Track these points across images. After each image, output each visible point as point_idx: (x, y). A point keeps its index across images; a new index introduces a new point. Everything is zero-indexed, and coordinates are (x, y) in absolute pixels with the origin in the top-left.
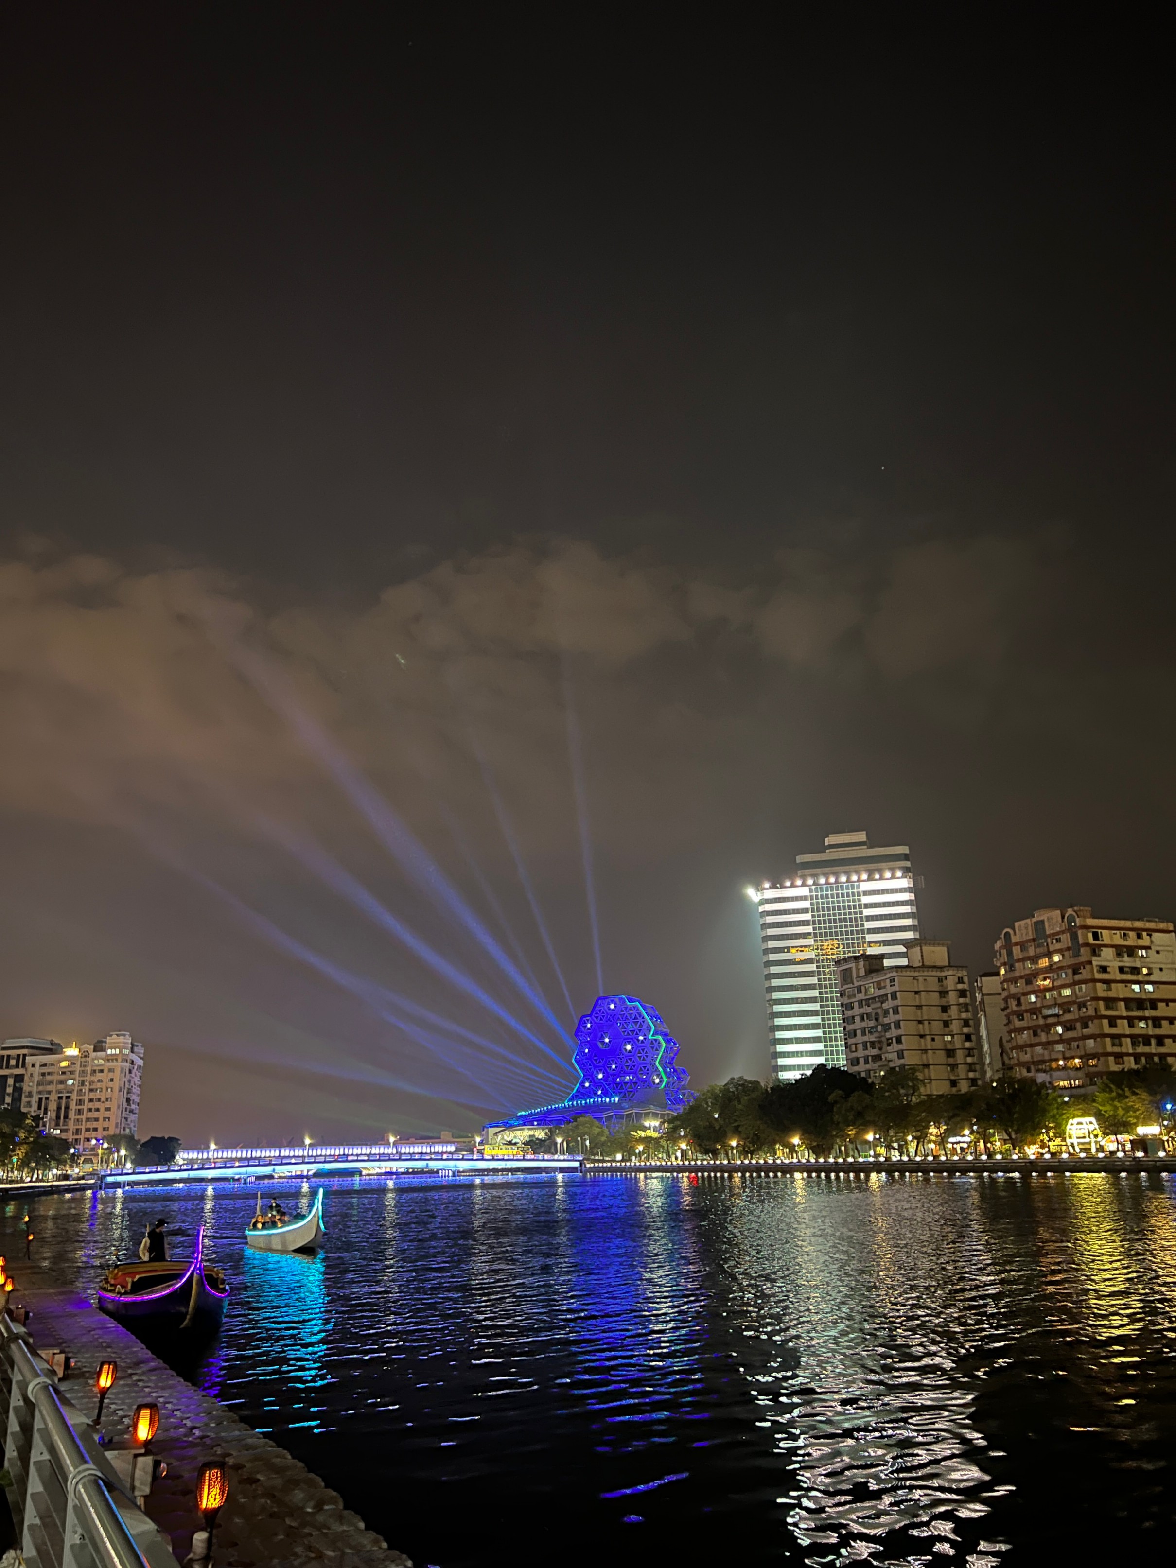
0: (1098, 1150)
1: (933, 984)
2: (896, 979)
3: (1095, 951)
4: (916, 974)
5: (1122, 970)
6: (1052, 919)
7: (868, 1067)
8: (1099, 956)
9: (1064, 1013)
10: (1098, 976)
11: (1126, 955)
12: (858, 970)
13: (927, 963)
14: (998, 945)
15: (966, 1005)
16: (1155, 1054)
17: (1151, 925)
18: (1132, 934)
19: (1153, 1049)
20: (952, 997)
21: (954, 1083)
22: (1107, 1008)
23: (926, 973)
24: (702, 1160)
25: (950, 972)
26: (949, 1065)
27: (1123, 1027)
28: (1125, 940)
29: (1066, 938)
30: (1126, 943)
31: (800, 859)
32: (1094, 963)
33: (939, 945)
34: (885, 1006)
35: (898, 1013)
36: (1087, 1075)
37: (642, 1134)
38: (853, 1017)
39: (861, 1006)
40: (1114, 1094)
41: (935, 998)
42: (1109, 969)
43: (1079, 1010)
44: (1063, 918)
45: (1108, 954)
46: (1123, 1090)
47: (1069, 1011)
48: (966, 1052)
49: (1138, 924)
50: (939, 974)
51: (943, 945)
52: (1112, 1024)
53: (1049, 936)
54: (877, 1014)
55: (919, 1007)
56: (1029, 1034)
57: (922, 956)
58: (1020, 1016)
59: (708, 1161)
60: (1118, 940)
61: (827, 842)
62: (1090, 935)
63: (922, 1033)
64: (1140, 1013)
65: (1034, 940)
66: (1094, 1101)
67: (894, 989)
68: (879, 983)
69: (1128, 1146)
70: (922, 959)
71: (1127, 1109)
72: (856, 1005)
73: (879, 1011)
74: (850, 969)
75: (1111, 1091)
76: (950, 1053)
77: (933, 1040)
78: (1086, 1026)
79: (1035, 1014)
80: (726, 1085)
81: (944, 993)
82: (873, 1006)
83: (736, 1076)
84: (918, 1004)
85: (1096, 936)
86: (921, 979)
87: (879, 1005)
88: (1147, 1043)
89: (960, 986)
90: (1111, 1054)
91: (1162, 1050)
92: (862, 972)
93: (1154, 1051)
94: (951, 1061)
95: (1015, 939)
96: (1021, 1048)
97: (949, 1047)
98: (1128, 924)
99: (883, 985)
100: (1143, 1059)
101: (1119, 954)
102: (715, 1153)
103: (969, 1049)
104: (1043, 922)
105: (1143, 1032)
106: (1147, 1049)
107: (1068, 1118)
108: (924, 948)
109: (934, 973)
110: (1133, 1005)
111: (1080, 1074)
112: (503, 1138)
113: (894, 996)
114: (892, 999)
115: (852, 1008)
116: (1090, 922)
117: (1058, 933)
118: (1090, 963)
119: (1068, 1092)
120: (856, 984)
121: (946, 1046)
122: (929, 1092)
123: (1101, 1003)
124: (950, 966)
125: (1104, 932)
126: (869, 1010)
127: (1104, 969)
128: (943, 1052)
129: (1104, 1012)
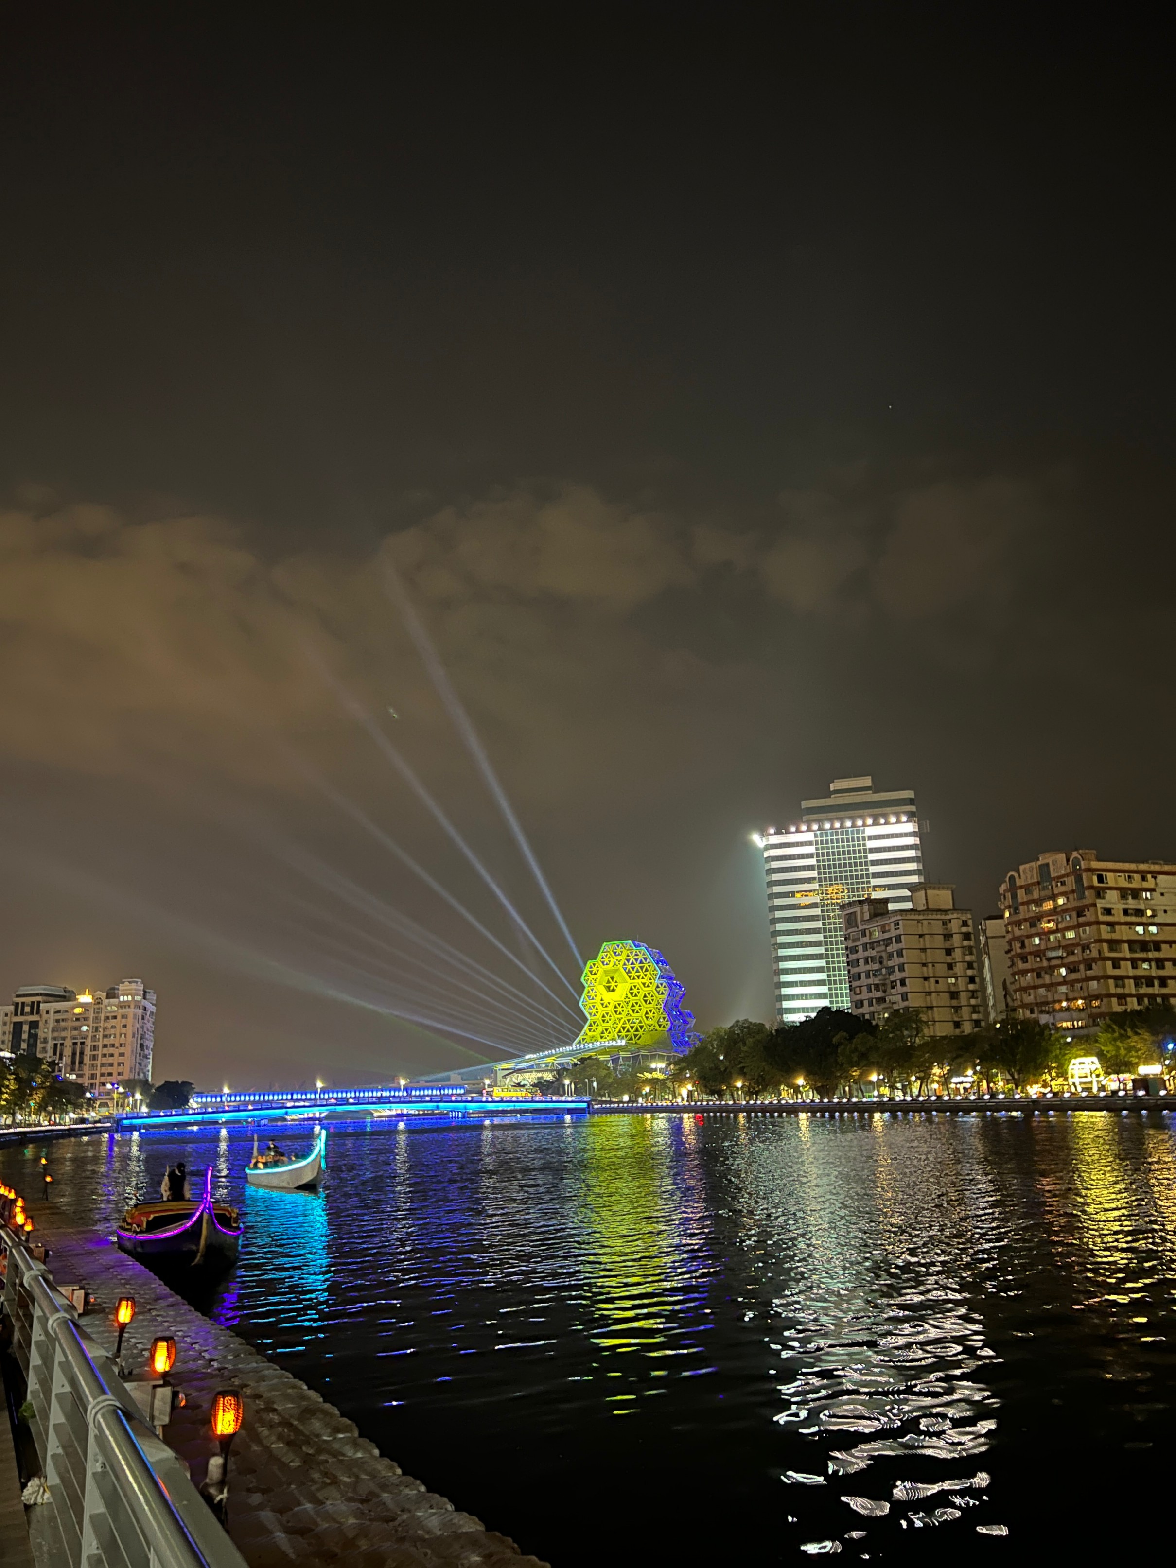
0: (1099, 1090)
1: (938, 928)
2: (900, 922)
3: (1100, 893)
4: (921, 917)
5: (1126, 912)
6: (1057, 862)
7: (872, 1009)
8: (1104, 898)
9: (1068, 955)
10: (1102, 918)
11: (1130, 897)
12: (862, 913)
13: (931, 907)
14: (1002, 889)
15: (970, 948)
16: (1158, 995)
17: (1156, 868)
18: (1137, 877)
19: (1156, 990)
20: (957, 940)
21: (957, 1025)
22: (1111, 950)
23: (930, 917)
24: (708, 1101)
25: (955, 916)
26: (953, 1007)
27: (1126, 968)
28: (1130, 882)
29: (1070, 882)
30: (1131, 886)
31: (805, 804)
32: (1098, 906)
33: (943, 888)
34: (889, 949)
35: (902, 956)
36: (1090, 1016)
37: (648, 1075)
38: (858, 960)
39: (865, 949)
40: (1116, 1035)
41: (939, 941)
42: (1113, 912)
43: (1083, 952)
44: (1068, 861)
45: (1112, 897)
46: (1126, 1031)
47: (1073, 953)
48: (970, 994)
49: (1143, 867)
50: (943, 917)
51: (947, 889)
52: (1116, 966)
53: (1054, 879)
54: (881, 957)
55: (924, 950)
56: (1033, 978)
57: (926, 899)
58: (1024, 959)
59: (713, 1100)
60: (1123, 883)
61: (832, 787)
62: (1095, 878)
63: (926, 975)
64: (1143, 955)
65: (1038, 883)
66: (1096, 1041)
67: (898, 932)
68: (883, 926)
69: (1130, 1085)
70: (927, 903)
71: (1129, 1049)
72: (860, 948)
73: (884, 954)
74: (855, 913)
75: (1114, 1031)
76: (954, 995)
77: (937, 982)
78: (1090, 968)
79: (1039, 956)
80: (731, 1027)
81: (948, 936)
82: (877, 949)
83: (741, 1019)
84: (922, 947)
85: (1101, 879)
86: (925, 922)
87: (883, 948)
88: (1150, 984)
89: (964, 929)
90: (1114, 995)
91: (1165, 991)
92: (867, 916)
93: (1157, 992)
94: (954, 1003)
95: (1019, 883)
96: (1024, 990)
97: (953, 989)
98: (1133, 866)
99: (887, 928)
100: (1146, 1000)
101: (1124, 897)
102: (721, 1094)
103: (973, 991)
104: (1047, 865)
105: (1147, 973)
106: (1150, 990)
107: (1070, 1058)
108: (928, 892)
109: (939, 917)
110: (1137, 947)
111: (1083, 1015)
112: (511, 1080)
113: (898, 939)
114: (897, 942)
115: (857, 952)
116: (1095, 865)
117: (1063, 876)
118: (1095, 905)
119: (1071, 1031)
120: (861, 928)
121: (949, 987)
122: (932, 1034)
123: (1105, 945)
124: (954, 909)
125: (1108, 874)
126: (873, 953)
127: (1108, 912)
128: (947, 995)
129: (1107, 954)
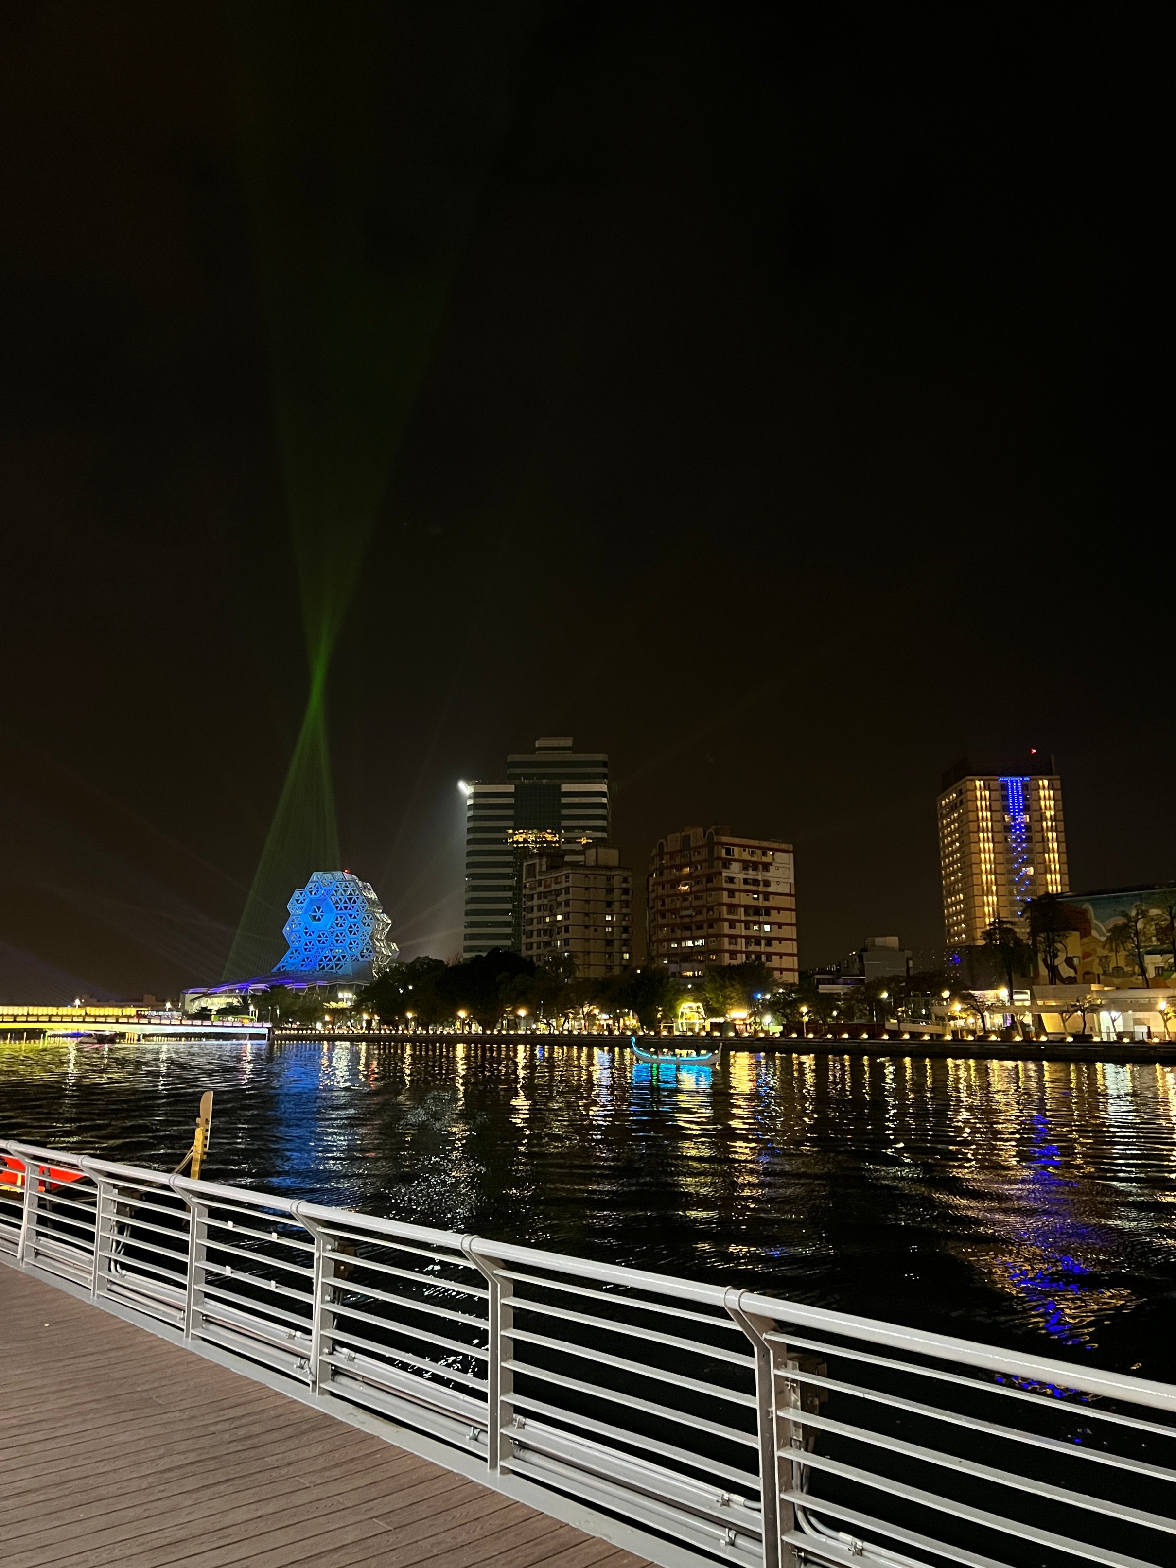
0: (700, 1029)
2: (571, 875)
3: (726, 864)
4: (589, 872)
5: (746, 881)
6: (696, 834)
7: (539, 951)
8: (729, 868)
9: (697, 914)
10: (725, 885)
11: (750, 869)
12: (541, 865)
13: (600, 863)
14: (654, 853)
15: (627, 902)
16: (763, 953)
17: (775, 845)
18: (759, 852)
19: (763, 948)
20: (617, 895)
21: (609, 968)
22: (729, 913)
23: (597, 872)
25: (617, 873)
26: (607, 953)
27: (740, 929)
28: (752, 856)
29: (705, 852)
30: (753, 859)
31: (511, 758)
32: (724, 874)
33: (612, 848)
34: (559, 899)
35: (569, 906)
36: (707, 967)
37: (333, 1005)
38: (532, 907)
39: (539, 897)
40: (717, 985)
41: (602, 895)
42: (735, 880)
43: (708, 912)
44: (705, 833)
45: (735, 867)
46: (725, 982)
47: (701, 913)
48: (623, 943)
49: (765, 844)
50: (608, 873)
52: (732, 926)
53: (692, 848)
54: (552, 906)
55: (587, 901)
56: (668, 930)
57: (597, 856)
58: (663, 916)
59: (386, 1030)
60: (746, 856)
61: (537, 743)
62: (724, 851)
63: (587, 924)
64: (756, 918)
65: (681, 851)
66: (704, 990)
67: (568, 884)
68: (556, 878)
70: (597, 859)
71: (726, 998)
72: (536, 896)
73: (554, 903)
74: (534, 864)
75: (718, 982)
76: (609, 942)
77: (596, 930)
78: (711, 927)
79: (675, 914)
80: (412, 963)
81: (610, 891)
82: (549, 898)
83: (422, 955)
84: (586, 898)
85: (728, 852)
86: (592, 877)
87: (554, 897)
88: (758, 943)
89: (624, 885)
90: (727, 951)
91: (769, 949)
92: (544, 868)
94: (609, 949)
95: (666, 849)
96: (661, 941)
97: (609, 937)
98: (756, 843)
99: (559, 880)
100: (753, 956)
101: (745, 868)
102: (393, 1024)
103: (625, 940)
104: (689, 836)
105: (757, 934)
106: (757, 948)
107: (682, 1003)
108: (599, 850)
109: (603, 873)
110: (751, 911)
111: (702, 966)
113: (567, 890)
114: (566, 893)
115: (532, 899)
116: (725, 839)
117: (700, 847)
118: (721, 874)
119: (692, 980)
120: (538, 878)
121: (606, 936)
122: (586, 976)
123: (725, 908)
124: (619, 867)
125: (736, 849)
126: (545, 901)
127: (731, 880)
128: (604, 942)
129: (726, 916)
